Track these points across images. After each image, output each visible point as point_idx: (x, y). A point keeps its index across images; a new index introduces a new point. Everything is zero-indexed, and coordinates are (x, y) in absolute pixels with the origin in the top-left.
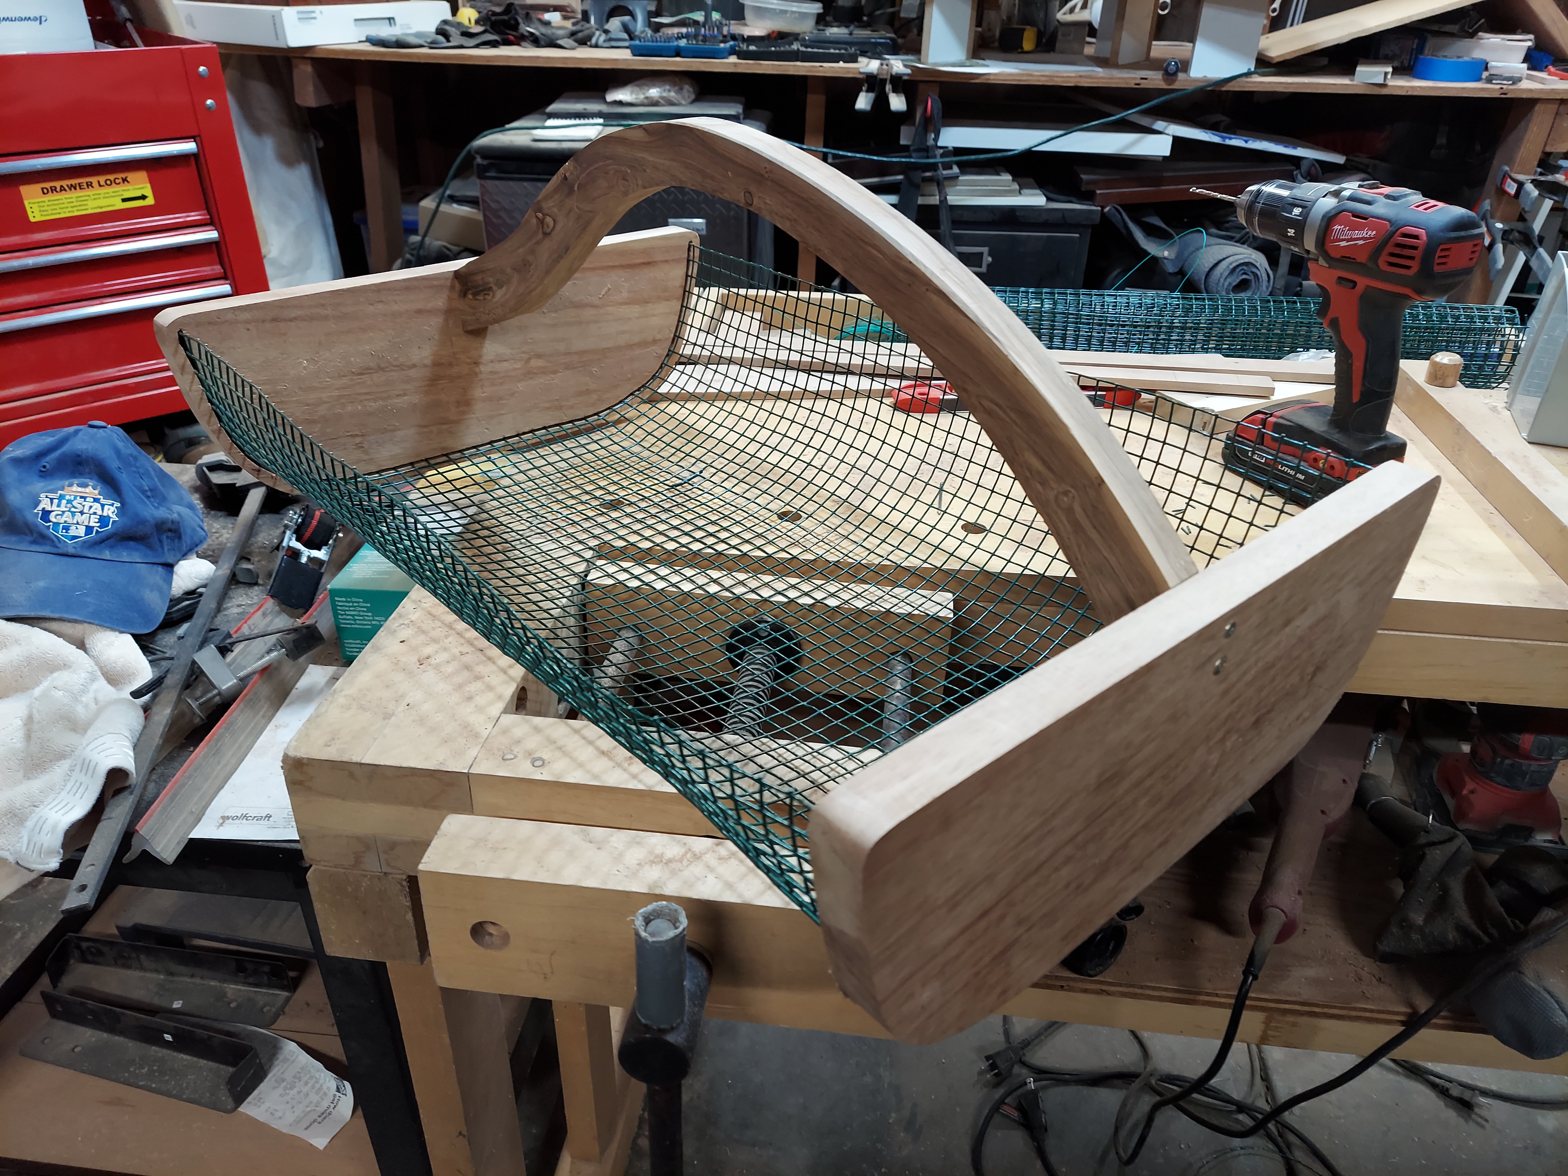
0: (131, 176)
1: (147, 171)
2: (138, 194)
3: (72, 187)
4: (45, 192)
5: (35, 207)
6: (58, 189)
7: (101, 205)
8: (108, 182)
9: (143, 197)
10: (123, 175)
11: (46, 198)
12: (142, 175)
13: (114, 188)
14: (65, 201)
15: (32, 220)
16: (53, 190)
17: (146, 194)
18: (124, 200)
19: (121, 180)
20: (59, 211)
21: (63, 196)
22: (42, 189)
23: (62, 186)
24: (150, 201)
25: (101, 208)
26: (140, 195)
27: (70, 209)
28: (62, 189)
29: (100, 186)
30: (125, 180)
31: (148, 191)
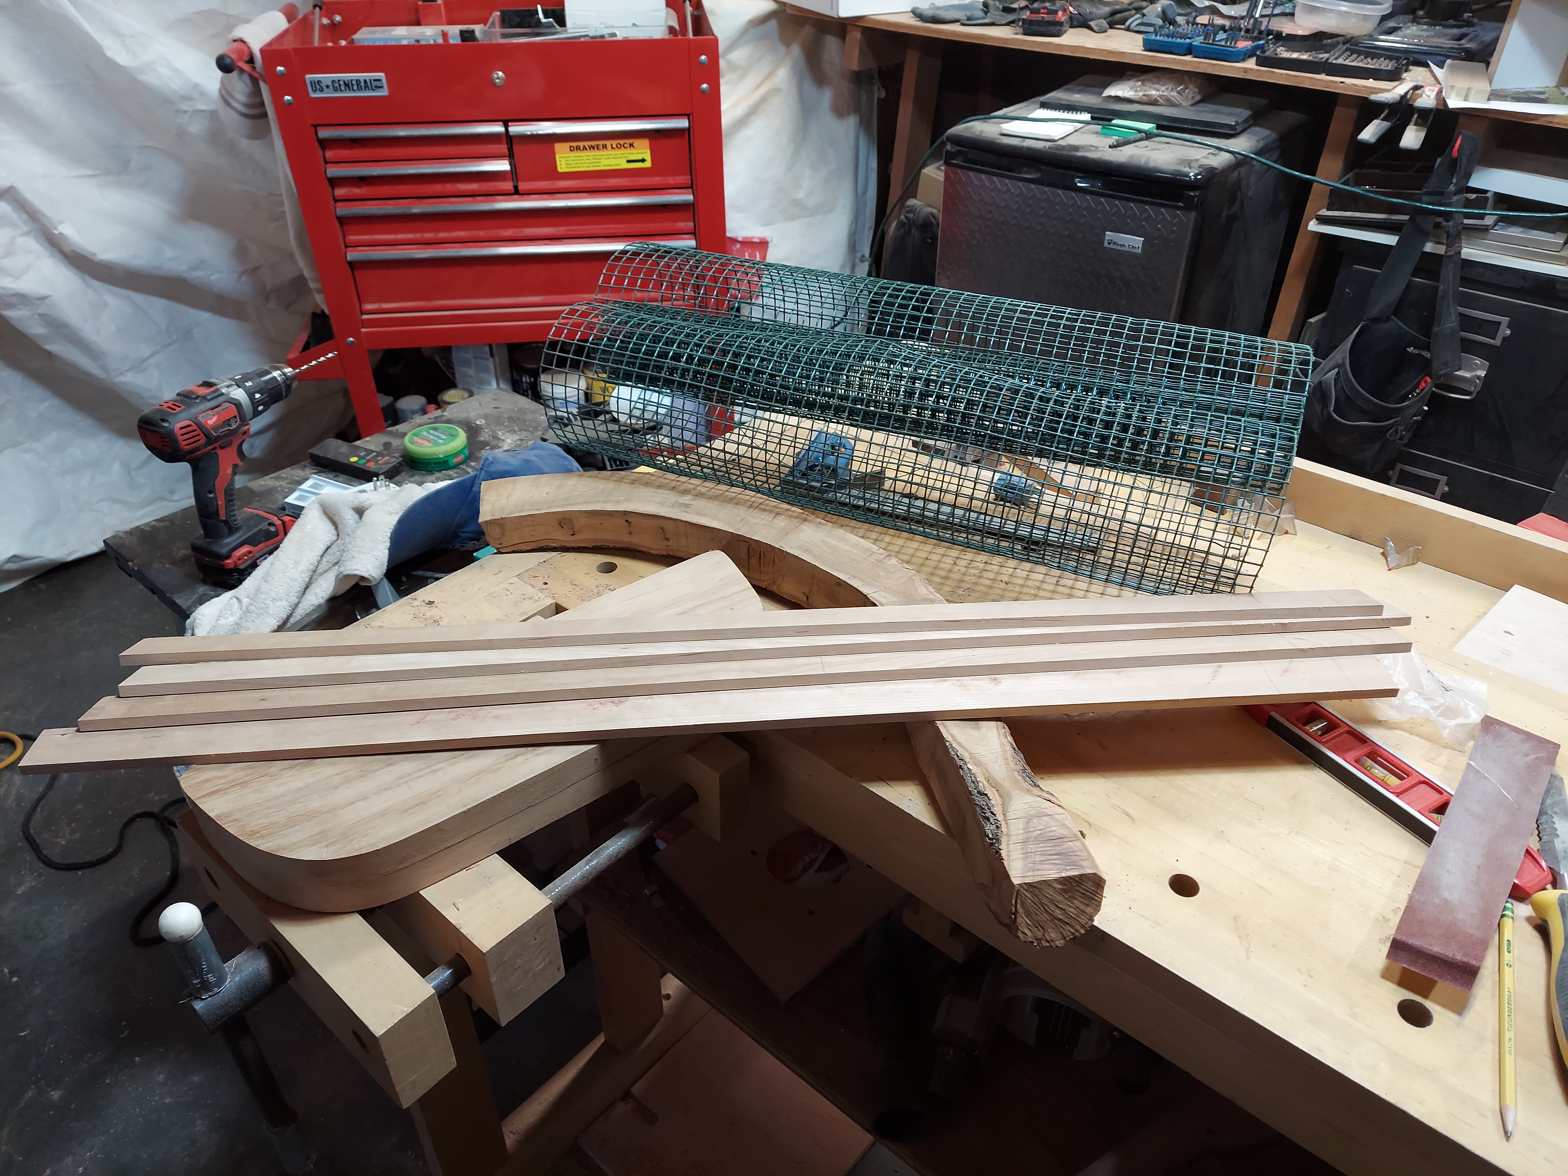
0: (637, 142)
1: (650, 139)
2: (640, 157)
3: (591, 147)
4: (572, 149)
5: (563, 160)
6: (581, 148)
7: (611, 164)
8: (619, 146)
9: (643, 160)
10: (631, 141)
11: (572, 154)
12: (646, 142)
13: (623, 151)
14: (585, 158)
15: (560, 170)
16: (578, 148)
17: (645, 158)
18: (628, 161)
19: (628, 145)
20: (579, 165)
21: (583, 154)
22: (570, 147)
23: (584, 146)
24: (648, 164)
25: (610, 165)
26: (640, 158)
27: (588, 165)
28: (585, 148)
29: (612, 148)
30: (631, 145)
31: (647, 156)
